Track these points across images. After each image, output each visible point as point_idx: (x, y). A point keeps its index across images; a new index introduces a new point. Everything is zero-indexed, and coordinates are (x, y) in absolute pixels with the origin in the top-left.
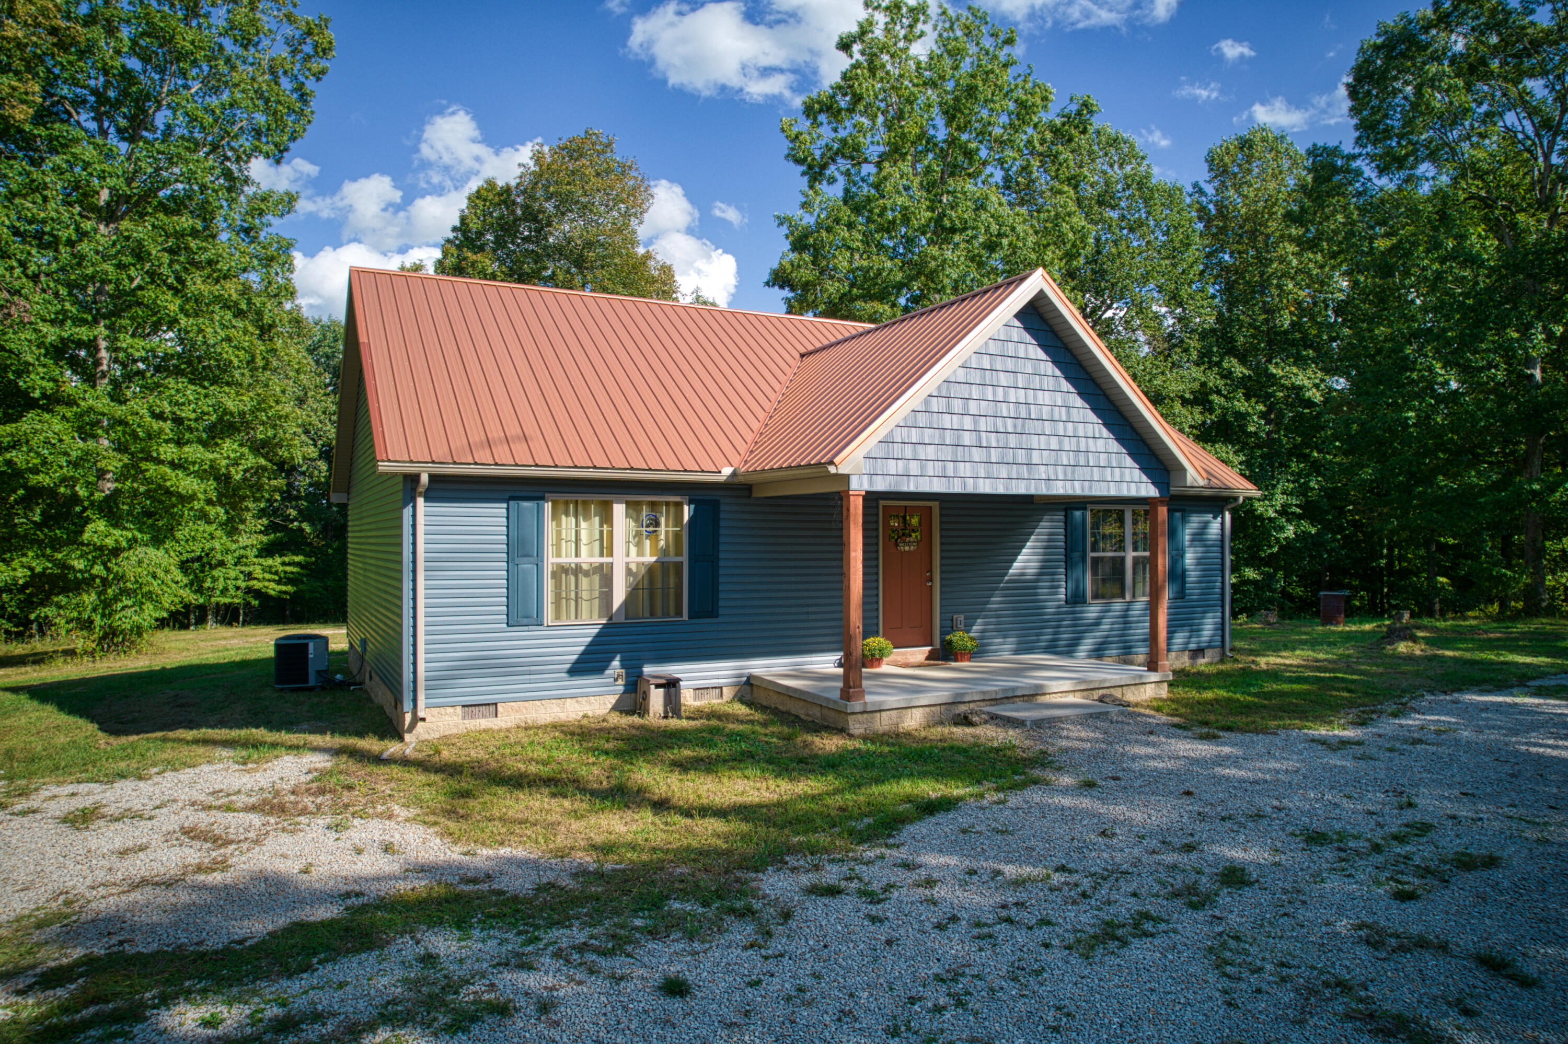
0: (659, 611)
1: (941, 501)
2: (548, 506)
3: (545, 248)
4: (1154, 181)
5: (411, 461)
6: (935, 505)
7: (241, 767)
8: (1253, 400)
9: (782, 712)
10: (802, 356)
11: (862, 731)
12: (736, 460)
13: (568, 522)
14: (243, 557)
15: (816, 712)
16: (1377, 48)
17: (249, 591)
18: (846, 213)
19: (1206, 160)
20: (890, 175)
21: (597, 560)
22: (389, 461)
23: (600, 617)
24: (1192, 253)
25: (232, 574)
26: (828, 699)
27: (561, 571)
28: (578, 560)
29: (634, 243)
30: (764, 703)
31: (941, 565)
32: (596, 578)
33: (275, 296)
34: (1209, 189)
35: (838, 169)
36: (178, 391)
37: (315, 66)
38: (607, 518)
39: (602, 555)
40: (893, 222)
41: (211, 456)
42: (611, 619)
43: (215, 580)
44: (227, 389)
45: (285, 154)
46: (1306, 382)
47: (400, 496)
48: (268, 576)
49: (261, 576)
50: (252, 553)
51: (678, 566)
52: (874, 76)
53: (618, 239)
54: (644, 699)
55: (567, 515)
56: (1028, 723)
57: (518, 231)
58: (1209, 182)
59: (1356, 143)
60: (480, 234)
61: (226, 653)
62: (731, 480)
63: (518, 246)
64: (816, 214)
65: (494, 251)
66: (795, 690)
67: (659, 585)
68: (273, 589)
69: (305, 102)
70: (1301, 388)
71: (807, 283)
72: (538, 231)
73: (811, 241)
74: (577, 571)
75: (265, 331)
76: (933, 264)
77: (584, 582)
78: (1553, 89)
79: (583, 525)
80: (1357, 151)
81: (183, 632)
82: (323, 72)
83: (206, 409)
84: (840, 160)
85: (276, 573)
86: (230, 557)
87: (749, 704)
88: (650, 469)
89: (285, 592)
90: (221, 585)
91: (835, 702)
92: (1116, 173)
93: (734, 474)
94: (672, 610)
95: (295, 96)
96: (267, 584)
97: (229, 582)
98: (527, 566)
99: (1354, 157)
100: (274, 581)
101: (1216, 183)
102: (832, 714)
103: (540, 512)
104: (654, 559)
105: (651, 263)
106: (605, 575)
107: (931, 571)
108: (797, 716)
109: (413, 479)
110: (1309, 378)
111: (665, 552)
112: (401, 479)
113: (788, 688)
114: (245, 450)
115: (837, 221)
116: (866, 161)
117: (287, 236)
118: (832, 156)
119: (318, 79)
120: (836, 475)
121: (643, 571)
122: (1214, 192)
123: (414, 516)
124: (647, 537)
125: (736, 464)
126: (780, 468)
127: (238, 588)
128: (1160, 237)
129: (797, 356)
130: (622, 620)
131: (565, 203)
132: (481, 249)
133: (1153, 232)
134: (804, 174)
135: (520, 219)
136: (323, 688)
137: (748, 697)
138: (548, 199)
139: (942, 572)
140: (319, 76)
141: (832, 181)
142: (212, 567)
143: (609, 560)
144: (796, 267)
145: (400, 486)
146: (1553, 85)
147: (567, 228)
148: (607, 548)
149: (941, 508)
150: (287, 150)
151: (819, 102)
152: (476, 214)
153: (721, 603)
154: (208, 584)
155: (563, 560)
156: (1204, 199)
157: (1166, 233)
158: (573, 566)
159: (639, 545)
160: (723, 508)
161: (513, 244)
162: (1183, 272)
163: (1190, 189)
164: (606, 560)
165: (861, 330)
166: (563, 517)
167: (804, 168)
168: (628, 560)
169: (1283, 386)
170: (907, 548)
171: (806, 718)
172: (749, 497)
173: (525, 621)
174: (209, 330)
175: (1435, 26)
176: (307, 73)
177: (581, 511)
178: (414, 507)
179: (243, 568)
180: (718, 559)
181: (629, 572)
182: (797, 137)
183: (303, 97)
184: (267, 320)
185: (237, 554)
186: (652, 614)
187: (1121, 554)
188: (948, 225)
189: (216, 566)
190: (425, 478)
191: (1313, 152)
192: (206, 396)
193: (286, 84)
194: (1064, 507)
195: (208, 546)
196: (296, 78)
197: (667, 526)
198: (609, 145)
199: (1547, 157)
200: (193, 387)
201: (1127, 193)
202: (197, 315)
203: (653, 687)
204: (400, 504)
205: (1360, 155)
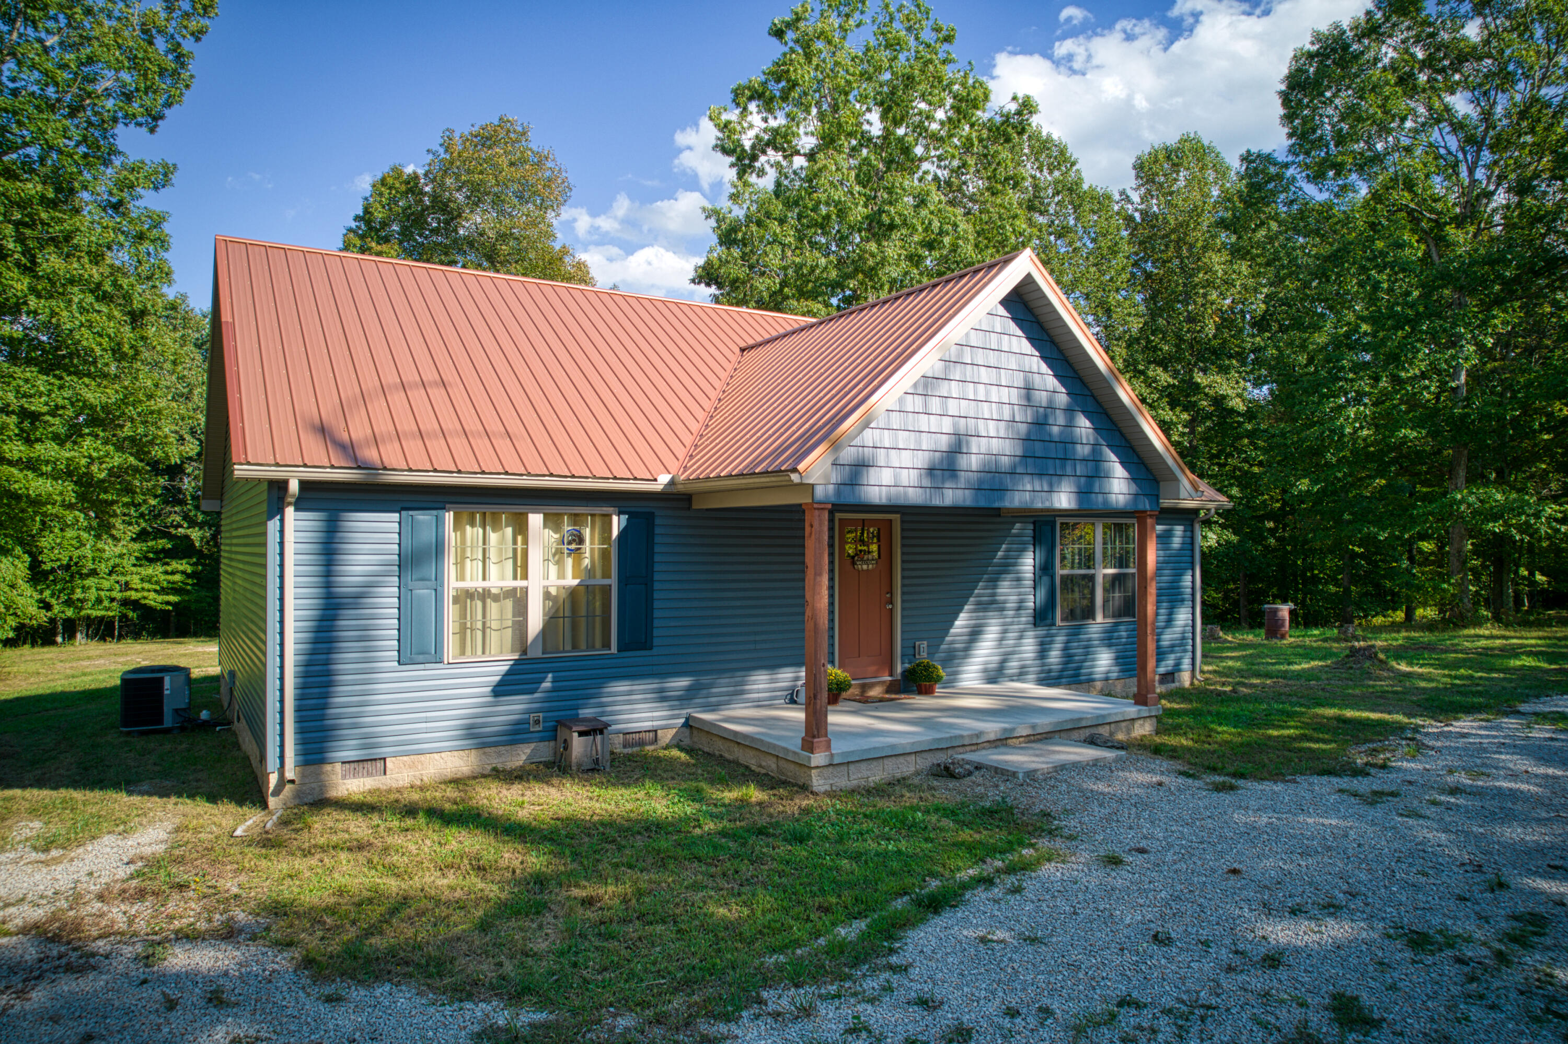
0: (583, 645)
1: (903, 514)
2: (449, 517)
3: (455, 241)
4: (1085, 187)
5: (277, 465)
6: (896, 517)
7: (42, 856)
8: (1178, 409)
9: (729, 762)
10: (743, 350)
11: (828, 788)
12: (674, 466)
13: (473, 533)
14: (118, 565)
15: (771, 764)
16: (1311, 56)
17: (125, 602)
18: (778, 207)
19: (1134, 167)
20: (825, 166)
21: (510, 583)
22: (249, 463)
23: (513, 651)
24: (1119, 261)
25: (106, 584)
26: (786, 750)
27: (465, 597)
28: (486, 584)
29: (551, 236)
30: (706, 749)
31: (903, 586)
32: (509, 604)
33: (149, 278)
34: (1135, 197)
35: (768, 162)
36: (27, 381)
37: (193, 25)
38: (521, 528)
39: (515, 578)
40: (827, 217)
41: (68, 455)
42: (524, 652)
43: (85, 589)
44: (86, 380)
45: (160, 122)
46: (1230, 392)
47: (264, 507)
48: (147, 586)
49: (139, 587)
50: (127, 563)
51: (606, 590)
52: (810, 62)
53: (532, 233)
54: (566, 749)
55: (473, 525)
56: (1021, 776)
57: (426, 222)
58: (1136, 190)
59: (1290, 151)
60: (384, 224)
61: (85, 678)
62: (669, 490)
63: (426, 238)
64: (745, 206)
65: (401, 243)
66: (745, 736)
67: (583, 611)
68: (154, 600)
69: (183, 65)
70: (1224, 397)
71: (736, 280)
72: (447, 223)
73: (740, 236)
74: (485, 595)
75: (137, 317)
76: (871, 262)
77: (493, 607)
78: (1479, 104)
79: (493, 537)
80: (1290, 158)
81: (46, 649)
82: (201, 32)
83: (60, 402)
84: (770, 152)
85: (157, 583)
86: (103, 566)
87: (689, 751)
88: (573, 476)
89: (168, 603)
90: (92, 595)
91: (795, 753)
92: (1046, 177)
93: (672, 482)
94: (598, 644)
95: (170, 57)
96: (146, 594)
97: (102, 593)
98: (424, 592)
99: (1286, 166)
100: (155, 591)
101: (1143, 190)
102: (792, 767)
103: (439, 523)
104: (576, 582)
105: (567, 259)
106: (520, 600)
107: (891, 592)
108: (747, 767)
109: (280, 486)
110: (1233, 388)
111: (590, 572)
112: (265, 486)
113: (736, 733)
114: (111, 448)
115: (768, 215)
116: (798, 153)
117: (158, 209)
118: (760, 146)
119: (198, 39)
120: (801, 484)
121: (563, 595)
122: (1139, 200)
123: (282, 531)
124: (569, 555)
125: (674, 470)
126: (730, 476)
127: (112, 600)
128: (1088, 243)
129: (737, 351)
130: (539, 654)
131: (477, 196)
132: (387, 240)
133: (1081, 239)
134: (732, 165)
135: (428, 208)
136: (182, 729)
137: (687, 742)
138: (459, 189)
139: (903, 593)
140: (197, 36)
141: (761, 173)
142: (83, 577)
143: (523, 583)
144: (723, 263)
145: (265, 496)
146: (1478, 99)
147: (479, 220)
148: (521, 568)
149: (902, 522)
150: (161, 117)
151: (749, 88)
152: (380, 202)
153: (656, 632)
154: (78, 594)
155: (468, 584)
156: (1130, 206)
157: (1094, 240)
158: (480, 590)
159: (560, 563)
160: (658, 521)
161: (421, 236)
162: (1111, 279)
163: (1117, 197)
164: (520, 583)
165: (803, 324)
166: (468, 528)
167: (732, 159)
168: (546, 583)
169: (1206, 395)
170: (865, 567)
171: (757, 770)
172: (689, 508)
173: (421, 658)
174: (65, 313)
175: (1369, 36)
176: (184, 32)
177: (490, 521)
178: (282, 521)
179: (120, 578)
180: (652, 581)
181: (547, 595)
182: (726, 126)
183: (180, 59)
184: (136, 305)
185: (111, 563)
186: (575, 647)
187: (1092, 571)
188: (888, 222)
189: (88, 576)
190: (294, 486)
191: (1247, 158)
192: (61, 388)
193: (161, 44)
194: (1032, 520)
195: (76, 553)
196: (172, 37)
197: (592, 543)
198: (524, 134)
199: (1471, 172)
200: (45, 378)
201: (1056, 199)
202: (52, 297)
203: (575, 735)
204: (265, 516)
205: (1293, 163)
